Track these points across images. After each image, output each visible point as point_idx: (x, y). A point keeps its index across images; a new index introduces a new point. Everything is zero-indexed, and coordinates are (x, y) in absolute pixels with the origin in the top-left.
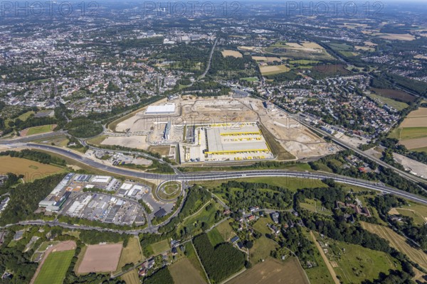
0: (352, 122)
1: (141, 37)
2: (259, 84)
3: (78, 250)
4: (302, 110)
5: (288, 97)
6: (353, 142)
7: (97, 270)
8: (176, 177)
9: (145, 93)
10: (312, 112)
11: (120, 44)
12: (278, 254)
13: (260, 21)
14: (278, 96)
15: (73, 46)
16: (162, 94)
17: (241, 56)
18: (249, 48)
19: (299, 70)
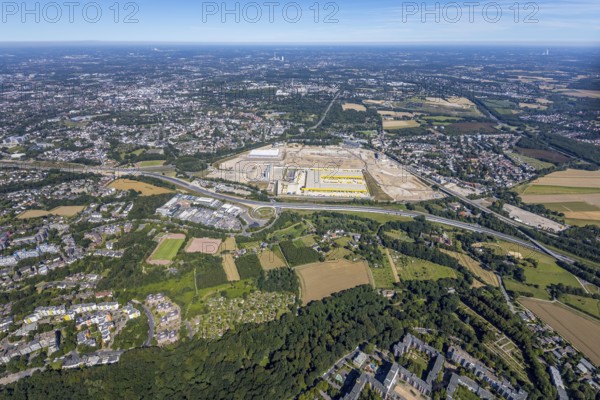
0: (471, 176)
1: (252, 88)
2: (376, 137)
3: (187, 239)
4: (416, 162)
5: (406, 150)
6: (463, 192)
8: (271, 205)
9: (250, 139)
10: (427, 164)
11: (227, 95)
12: (351, 257)
14: (393, 149)
15: (178, 95)
16: (267, 141)
17: (364, 109)
18: (377, 102)
19: (431, 125)
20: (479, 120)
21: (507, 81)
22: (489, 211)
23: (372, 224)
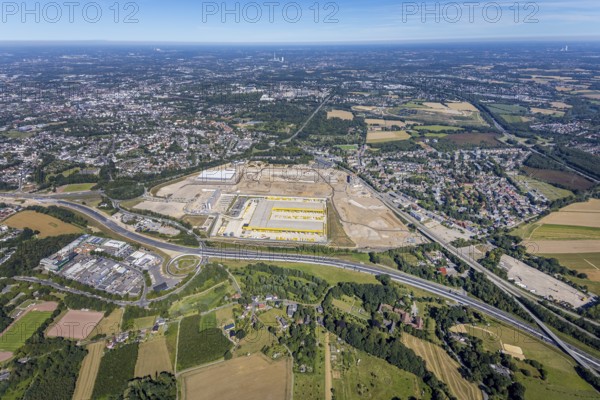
0: (461, 209)
1: (237, 92)
2: (355, 153)
3: (57, 313)
4: (395, 189)
5: (385, 172)
6: (449, 235)
7: (66, 336)
8: (198, 252)
9: (208, 155)
10: (408, 193)
11: (208, 100)
12: (272, 350)
13: (403, 74)
14: (371, 170)
15: (155, 100)
16: (227, 158)
17: (351, 117)
18: (367, 109)
19: (423, 137)
20: (482, 130)
21: (519, 82)
22: (479, 269)
23: (319, 286)
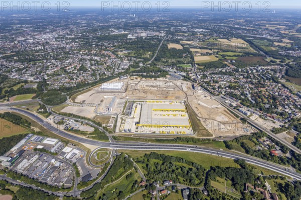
2: (191, 70)
5: (214, 82)
18: (189, 42)
19: (226, 59)
